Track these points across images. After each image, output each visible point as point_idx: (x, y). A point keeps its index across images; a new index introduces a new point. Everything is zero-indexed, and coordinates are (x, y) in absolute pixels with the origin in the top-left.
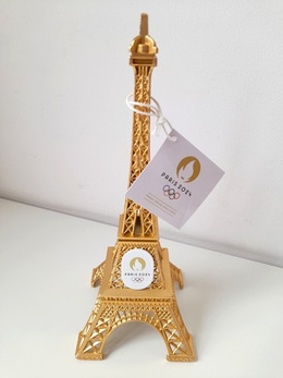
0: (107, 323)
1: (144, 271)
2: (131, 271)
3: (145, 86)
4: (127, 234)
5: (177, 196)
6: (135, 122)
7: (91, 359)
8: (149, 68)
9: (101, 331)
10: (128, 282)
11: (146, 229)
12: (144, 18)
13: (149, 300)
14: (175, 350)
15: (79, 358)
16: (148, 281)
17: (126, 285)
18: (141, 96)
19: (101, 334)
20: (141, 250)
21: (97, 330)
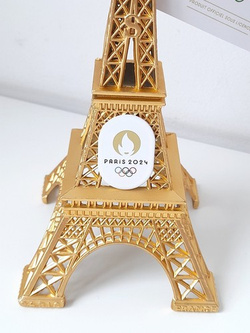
0: (71, 247)
1: (138, 157)
2: (114, 156)
4: (110, 85)
7: (44, 306)
9: (62, 259)
10: (108, 174)
11: (143, 76)
13: (145, 208)
14: (185, 292)
15: (24, 304)
16: (143, 174)
17: (106, 181)
19: (61, 264)
20: (133, 118)
21: (56, 258)
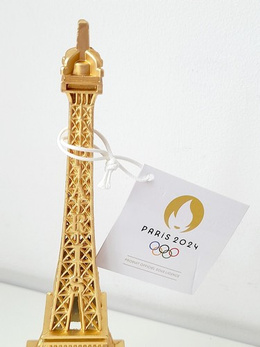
3: (85, 119)
5: (174, 252)
6: (71, 167)
8: (90, 96)
12: (83, 28)
18: (79, 133)
